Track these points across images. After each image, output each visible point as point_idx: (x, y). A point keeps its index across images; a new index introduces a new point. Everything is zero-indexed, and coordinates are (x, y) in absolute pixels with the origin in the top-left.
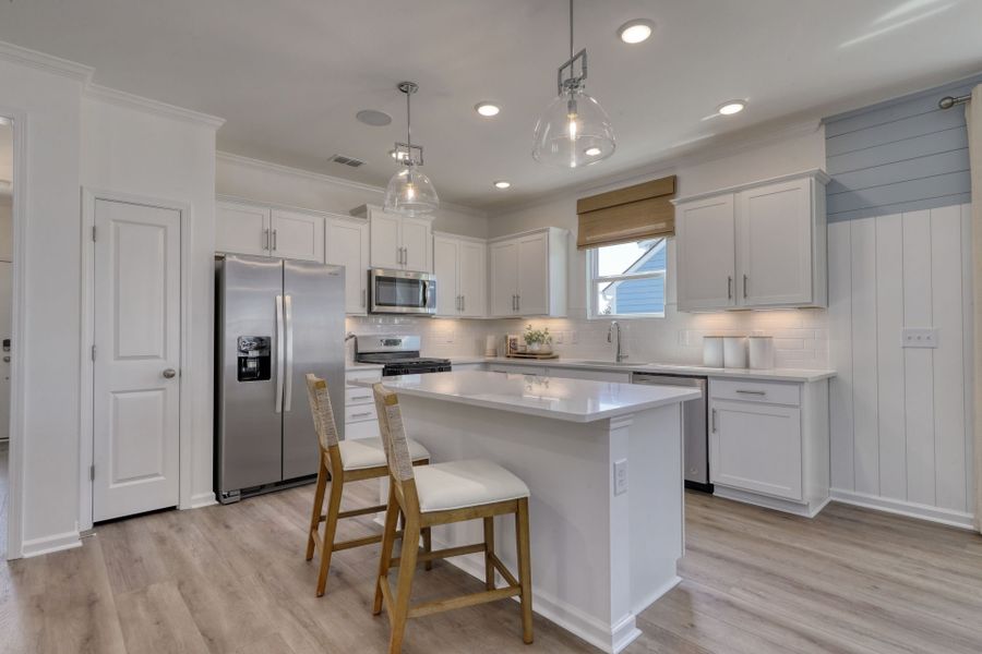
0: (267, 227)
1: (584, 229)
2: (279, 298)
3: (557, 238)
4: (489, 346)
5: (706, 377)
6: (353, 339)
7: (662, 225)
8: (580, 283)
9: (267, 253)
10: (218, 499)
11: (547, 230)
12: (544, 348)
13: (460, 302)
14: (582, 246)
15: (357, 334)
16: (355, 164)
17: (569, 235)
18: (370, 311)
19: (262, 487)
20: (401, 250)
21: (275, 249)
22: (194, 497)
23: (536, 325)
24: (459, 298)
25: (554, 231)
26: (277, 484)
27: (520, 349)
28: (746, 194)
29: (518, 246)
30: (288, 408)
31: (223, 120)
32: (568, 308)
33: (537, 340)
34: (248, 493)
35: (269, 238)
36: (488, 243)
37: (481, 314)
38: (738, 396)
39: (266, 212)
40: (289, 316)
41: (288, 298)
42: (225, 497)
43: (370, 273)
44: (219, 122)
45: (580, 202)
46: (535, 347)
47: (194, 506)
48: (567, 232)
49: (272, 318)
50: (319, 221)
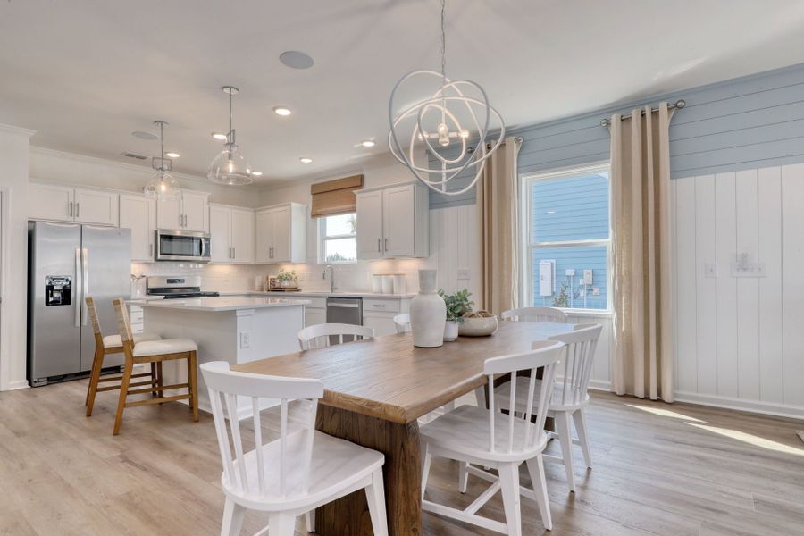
0: (71, 200)
1: (316, 204)
2: (78, 250)
3: (297, 210)
4: (257, 284)
5: (361, 298)
6: (145, 279)
7: (350, 206)
8: (313, 241)
9: (71, 219)
10: (30, 384)
11: (290, 205)
12: (293, 284)
13: (232, 254)
14: (314, 215)
15: (148, 275)
16: (143, 158)
17: (307, 208)
18: (156, 260)
19: (65, 376)
20: (182, 216)
21: (78, 216)
22: (12, 383)
23: (287, 269)
24: (230, 249)
25: (294, 205)
26: (77, 374)
27: (277, 285)
28: (387, 191)
29: (274, 214)
30: (85, 323)
31: (35, 131)
32: (307, 257)
33: (286, 279)
34: (53, 380)
35: (73, 208)
36: (255, 211)
37: (249, 260)
38: (375, 308)
39: (71, 190)
40: (85, 263)
41: (85, 250)
42: (35, 382)
43: (156, 232)
44: (32, 133)
45: (313, 186)
46: (286, 284)
47: (12, 389)
48: (305, 206)
49: (73, 264)
50: (115, 197)
